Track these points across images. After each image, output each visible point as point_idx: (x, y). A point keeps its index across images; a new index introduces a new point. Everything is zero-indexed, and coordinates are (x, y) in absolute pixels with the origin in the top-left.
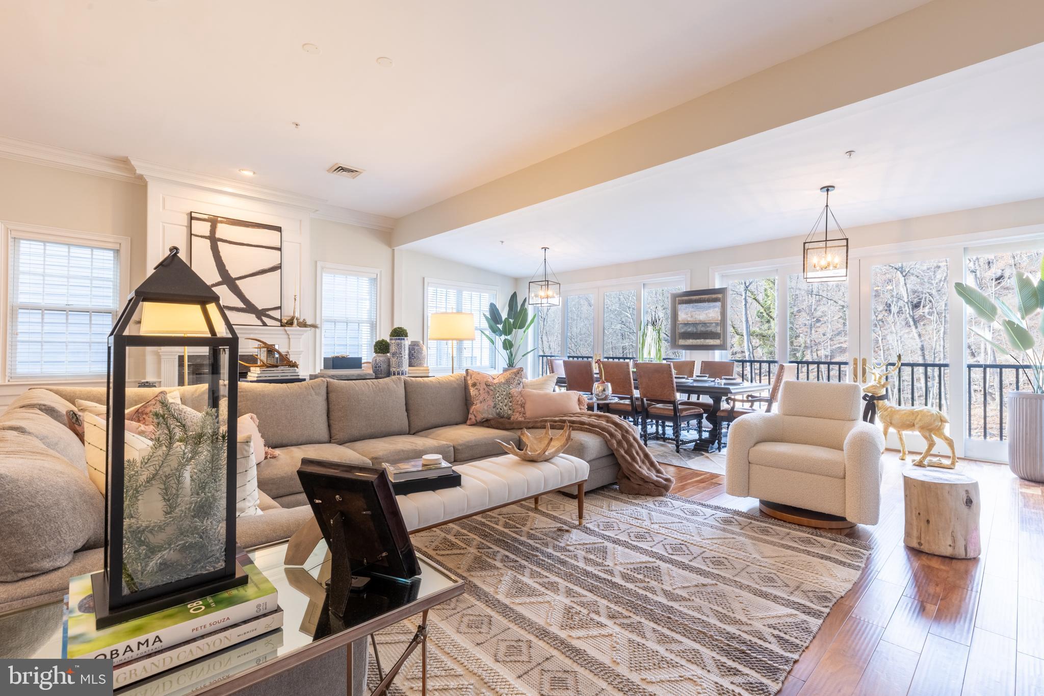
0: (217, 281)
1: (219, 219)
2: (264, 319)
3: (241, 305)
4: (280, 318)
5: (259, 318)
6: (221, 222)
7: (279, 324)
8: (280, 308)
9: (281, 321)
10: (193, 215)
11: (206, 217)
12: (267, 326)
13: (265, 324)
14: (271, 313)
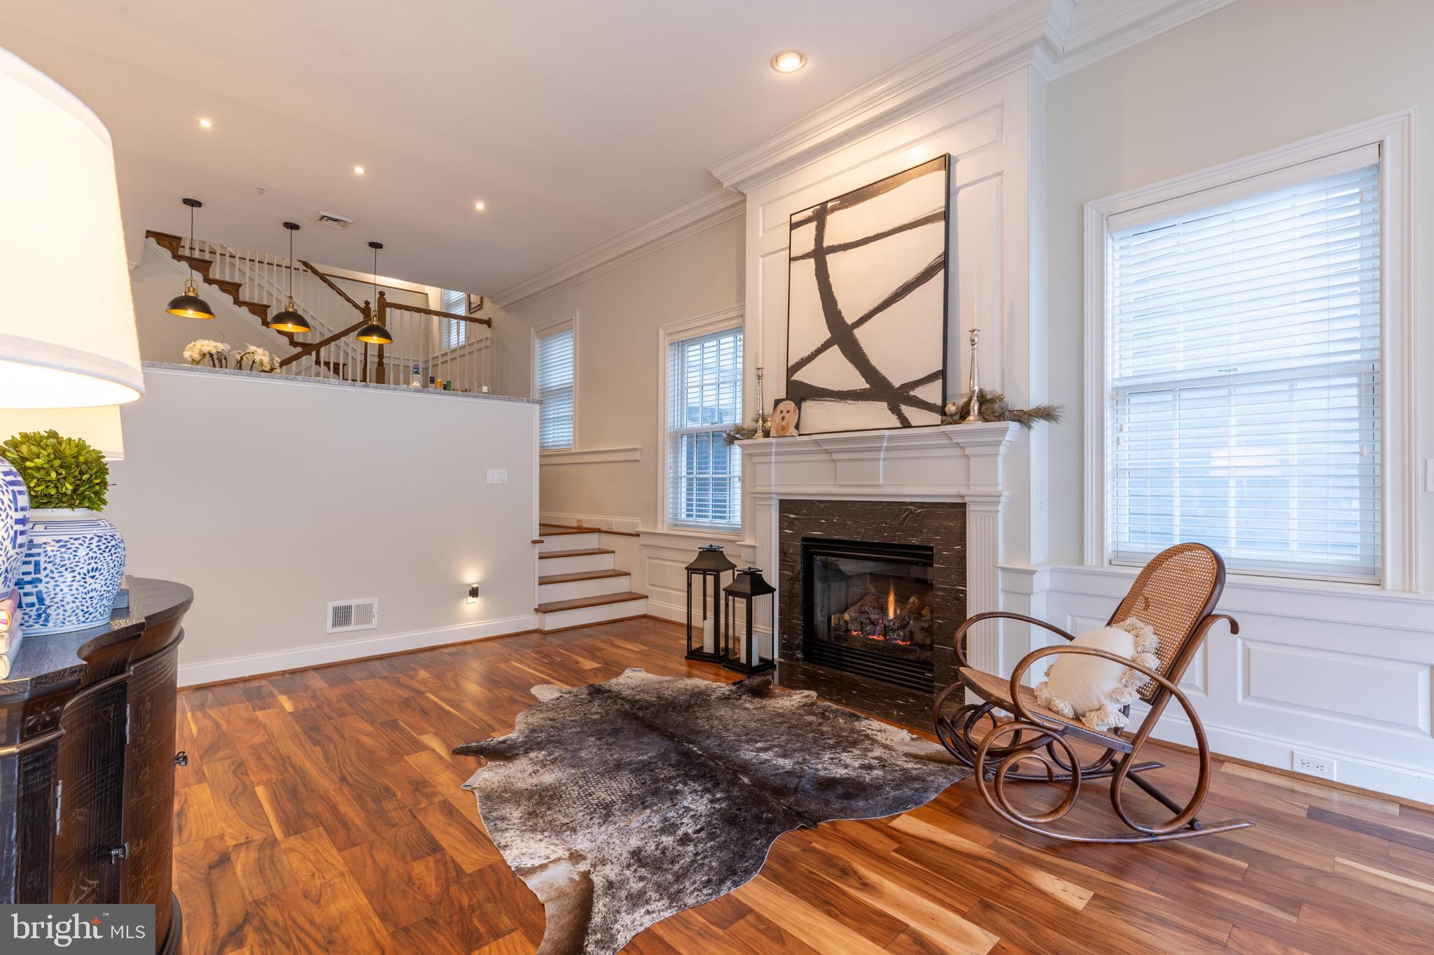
0: (822, 342)
1: (830, 205)
2: (906, 409)
3: (861, 383)
4: (939, 403)
5: (895, 410)
6: (834, 209)
7: (937, 418)
8: (942, 374)
9: (942, 411)
10: (796, 219)
11: (809, 213)
12: (909, 426)
13: (906, 424)
14: (919, 393)
